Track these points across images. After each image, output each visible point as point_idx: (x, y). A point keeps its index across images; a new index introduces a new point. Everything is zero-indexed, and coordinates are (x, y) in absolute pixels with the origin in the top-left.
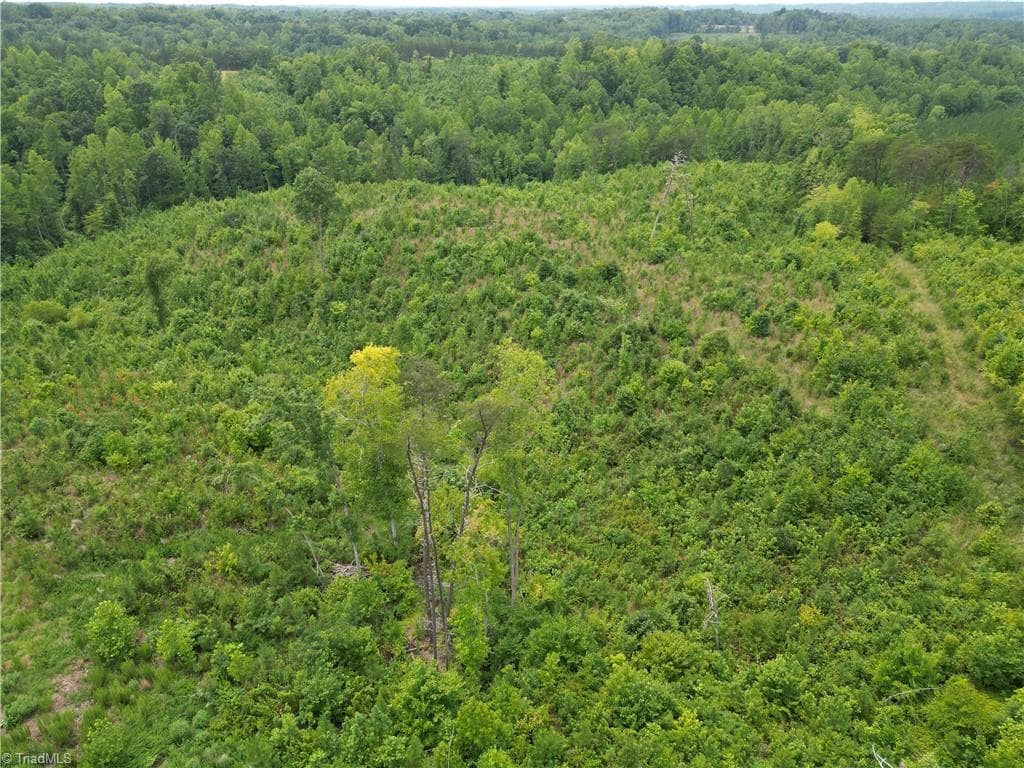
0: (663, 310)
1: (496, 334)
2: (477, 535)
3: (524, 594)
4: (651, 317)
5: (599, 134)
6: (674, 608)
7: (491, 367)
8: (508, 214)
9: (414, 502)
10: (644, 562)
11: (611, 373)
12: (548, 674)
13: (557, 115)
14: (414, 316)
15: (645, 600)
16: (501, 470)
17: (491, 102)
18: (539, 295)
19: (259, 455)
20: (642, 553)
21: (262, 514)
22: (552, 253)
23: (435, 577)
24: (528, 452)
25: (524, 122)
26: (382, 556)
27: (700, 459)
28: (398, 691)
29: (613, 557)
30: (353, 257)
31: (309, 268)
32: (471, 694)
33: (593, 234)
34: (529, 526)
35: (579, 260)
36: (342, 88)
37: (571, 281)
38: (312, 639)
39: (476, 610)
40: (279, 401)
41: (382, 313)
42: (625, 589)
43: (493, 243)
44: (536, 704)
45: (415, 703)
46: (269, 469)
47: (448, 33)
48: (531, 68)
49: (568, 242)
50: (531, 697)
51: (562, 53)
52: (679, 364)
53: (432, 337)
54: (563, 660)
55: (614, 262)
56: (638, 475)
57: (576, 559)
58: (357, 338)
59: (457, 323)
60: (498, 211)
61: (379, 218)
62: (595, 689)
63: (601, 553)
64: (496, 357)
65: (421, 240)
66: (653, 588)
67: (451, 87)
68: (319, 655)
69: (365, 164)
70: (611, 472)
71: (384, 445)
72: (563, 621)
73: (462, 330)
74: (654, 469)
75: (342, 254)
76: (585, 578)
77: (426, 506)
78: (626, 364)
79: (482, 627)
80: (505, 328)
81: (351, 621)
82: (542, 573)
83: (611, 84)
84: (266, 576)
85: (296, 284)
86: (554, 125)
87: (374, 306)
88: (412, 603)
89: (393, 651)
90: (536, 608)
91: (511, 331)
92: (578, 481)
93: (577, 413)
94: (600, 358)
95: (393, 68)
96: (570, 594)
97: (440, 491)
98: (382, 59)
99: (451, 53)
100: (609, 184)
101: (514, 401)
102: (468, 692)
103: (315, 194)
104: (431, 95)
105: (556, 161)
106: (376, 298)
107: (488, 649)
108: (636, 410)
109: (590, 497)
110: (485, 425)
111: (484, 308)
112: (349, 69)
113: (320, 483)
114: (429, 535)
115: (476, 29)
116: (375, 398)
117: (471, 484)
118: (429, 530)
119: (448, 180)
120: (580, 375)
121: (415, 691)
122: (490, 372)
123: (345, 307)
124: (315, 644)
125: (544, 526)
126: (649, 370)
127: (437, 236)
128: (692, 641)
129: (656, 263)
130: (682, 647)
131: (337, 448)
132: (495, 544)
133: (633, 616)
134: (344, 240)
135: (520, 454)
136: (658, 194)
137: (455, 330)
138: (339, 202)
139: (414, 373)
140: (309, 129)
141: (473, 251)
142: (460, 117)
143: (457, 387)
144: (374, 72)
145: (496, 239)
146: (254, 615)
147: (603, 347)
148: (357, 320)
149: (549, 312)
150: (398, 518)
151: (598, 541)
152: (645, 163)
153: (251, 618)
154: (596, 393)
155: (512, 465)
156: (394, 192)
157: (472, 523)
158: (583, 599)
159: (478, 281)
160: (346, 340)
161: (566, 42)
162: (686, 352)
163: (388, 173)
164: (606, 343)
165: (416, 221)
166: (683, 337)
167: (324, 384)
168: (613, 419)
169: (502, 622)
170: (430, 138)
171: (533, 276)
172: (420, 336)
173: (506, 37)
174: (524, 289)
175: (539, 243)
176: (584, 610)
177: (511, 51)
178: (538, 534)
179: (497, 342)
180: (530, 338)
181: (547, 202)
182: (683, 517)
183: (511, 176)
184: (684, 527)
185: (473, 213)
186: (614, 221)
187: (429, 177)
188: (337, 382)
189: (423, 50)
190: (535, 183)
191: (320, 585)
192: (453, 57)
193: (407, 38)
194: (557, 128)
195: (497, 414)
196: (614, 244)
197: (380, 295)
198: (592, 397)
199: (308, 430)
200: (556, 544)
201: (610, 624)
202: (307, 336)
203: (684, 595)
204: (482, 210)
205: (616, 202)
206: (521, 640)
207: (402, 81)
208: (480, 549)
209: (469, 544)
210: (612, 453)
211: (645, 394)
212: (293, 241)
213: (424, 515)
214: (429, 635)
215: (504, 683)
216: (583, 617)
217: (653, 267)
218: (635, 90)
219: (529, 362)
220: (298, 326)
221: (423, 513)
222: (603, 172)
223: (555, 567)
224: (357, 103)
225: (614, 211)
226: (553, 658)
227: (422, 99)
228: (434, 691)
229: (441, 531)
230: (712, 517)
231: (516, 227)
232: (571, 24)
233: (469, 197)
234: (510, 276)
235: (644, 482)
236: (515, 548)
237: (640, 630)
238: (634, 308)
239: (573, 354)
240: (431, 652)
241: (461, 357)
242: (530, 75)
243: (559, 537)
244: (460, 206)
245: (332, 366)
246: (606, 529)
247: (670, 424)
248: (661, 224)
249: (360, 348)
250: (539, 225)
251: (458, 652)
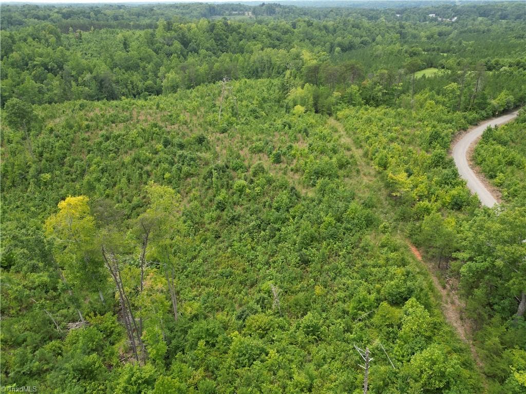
0: (231, 156)
1: (144, 180)
2: (151, 289)
3: (181, 314)
4: (226, 160)
5: (183, 69)
6: (258, 302)
7: (144, 197)
8: (140, 114)
9: (111, 279)
10: (241, 282)
11: (210, 191)
12: (200, 352)
13: (159, 60)
14: (94, 176)
15: (244, 302)
16: (159, 252)
17: (120, 54)
18: (166, 156)
19: (8, 271)
20: (239, 279)
21: (17, 305)
22: (169, 132)
23: (130, 317)
24: (172, 239)
25: (142, 64)
26: (97, 312)
27: (259, 226)
28: (118, 384)
29: (225, 284)
30: (50, 147)
31: (22, 157)
32: (161, 374)
33: (189, 121)
34: (179, 278)
35: (184, 135)
36: (27, 50)
37: (181, 146)
38: (61, 369)
39: (156, 329)
40: (15, 238)
41: (74, 176)
42: (233, 298)
43: (135, 130)
44: (196, 369)
45: (130, 387)
46: (16, 278)
47: (89, 18)
48: (140, 35)
49: (176, 126)
50: (193, 366)
51: (156, 27)
52: (243, 182)
53: (107, 186)
54: (207, 342)
55: (202, 134)
56: (231, 240)
57: (207, 289)
58: (60, 193)
59: (121, 176)
60: (135, 113)
61: (64, 123)
62: (226, 353)
63: (218, 283)
64: (146, 192)
65: (92, 133)
66: (247, 294)
67: (96, 47)
68: (67, 378)
69: (49, 93)
70: (218, 241)
71: (88, 252)
72: (204, 322)
73: (124, 180)
74: (238, 235)
75: (43, 146)
76: (212, 297)
77: (119, 280)
78: (217, 185)
79: (162, 336)
80: (149, 176)
81: (84, 353)
82: (189, 301)
83: (185, 43)
84: (25, 340)
85: (16, 167)
86: (158, 65)
87: (68, 173)
88: (119, 334)
89: (112, 363)
90: (189, 320)
91: (153, 177)
92: (202, 249)
93: (196, 214)
94: (203, 184)
95: (58, 38)
96: (206, 308)
97: (126, 270)
98: (51, 33)
99: (92, 28)
100: (193, 95)
101: (160, 214)
102: (159, 373)
103: (20, 113)
104: (84, 52)
105: (163, 84)
106: (69, 169)
107: (167, 348)
108: (226, 208)
109: (209, 256)
110: (146, 229)
111: (135, 166)
112: (30, 39)
113: (51, 280)
114: (124, 296)
115: (105, 15)
116: (78, 226)
117: (143, 263)
118: (122, 293)
119: (103, 99)
120: (194, 195)
121: (129, 381)
122: (144, 200)
123: (50, 177)
124: (63, 372)
125: (187, 276)
126: (229, 187)
127: (101, 130)
128: (269, 316)
129: (223, 133)
130: (265, 320)
131: (58, 259)
132: (162, 291)
133: (239, 311)
134: (43, 138)
135: (168, 242)
136: (219, 98)
137: (120, 181)
138: (36, 116)
139: (99, 208)
140: (9, 75)
141: (124, 136)
142: (103, 64)
143: (126, 211)
144: (47, 40)
145: (136, 128)
146: (21, 365)
147: (203, 178)
148: (59, 182)
149: (172, 164)
150: (103, 290)
151: (216, 278)
152: (209, 82)
153: (18, 367)
154: (204, 203)
155: (165, 248)
156: (70, 108)
157: (147, 283)
158: (213, 308)
159: (129, 152)
160: (54, 195)
161: (157, 21)
162: (245, 175)
163: (65, 97)
164: (205, 176)
165: (86, 123)
166: (243, 168)
167: (43, 222)
168: (215, 214)
169: (172, 332)
170: (88, 76)
171: (160, 146)
172: (100, 186)
173: (123, 19)
174: (156, 153)
175: (160, 128)
176: (214, 313)
177: (127, 27)
178: (184, 281)
179: (146, 183)
180: (164, 179)
181: (161, 106)
182: (256, 256)
183: (139, 94)
184: (257, 261)
185: (120, 115)
186: (198, 113)
187: (91, 98)
188: (52, 220)
189: (75, 27)
190: (153, 97)
191: (61, 338)
192: (94, 30)
193: (64, 20)
194: (160, 67)
195: (152, 223)
196: (200, 125)
197: (71, 166)
198: (202, 205)
199: (37, 251)
200: (195, 284)
201: (228, 318)
202: (28, 196)
203: (262, 294)
204: (125, 113)
205: (198, 103)
206: (184, 338)
207: (65, 45)
208: (154, 296)
209: (147, 295)
210: (217, 231)
211: (228, 199)
212: (10, 142)
213: (118, 285)
214: (132, 349)
215: (178, 363)
216: (214, 318)
217: (222, 135)
218: (198, 45)
219: (165, 192)
220: (21, 191)
221: (118, 283)
222: (189, 88)
223: (196, 296)
224: (38, 59)
225: (198, 108)
226: (201, 343)
227: (79, 54)
228: (139, 378)
229: (129, 291)
230: (269, 253)
231: (146, 121)
232: (158, 11)
233: (117, 107)
234: (147, 147)
235: (235, 243)
236: (173, 291)
237: (244, 317)
238: (216, 156)
239: (189, 184)
240: (134, 358)
241: (126, 194)
242: (140, 39)
243: (196, 280)
244: (112, 112)
245: (47, 212)
246: (220, 271)
247: (243, 212)
248: (223, 113)
249: (64, 199)
250: (159, 118)
251: (150, 353)
